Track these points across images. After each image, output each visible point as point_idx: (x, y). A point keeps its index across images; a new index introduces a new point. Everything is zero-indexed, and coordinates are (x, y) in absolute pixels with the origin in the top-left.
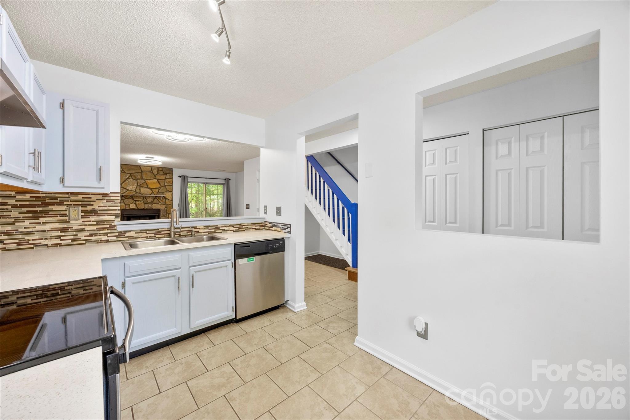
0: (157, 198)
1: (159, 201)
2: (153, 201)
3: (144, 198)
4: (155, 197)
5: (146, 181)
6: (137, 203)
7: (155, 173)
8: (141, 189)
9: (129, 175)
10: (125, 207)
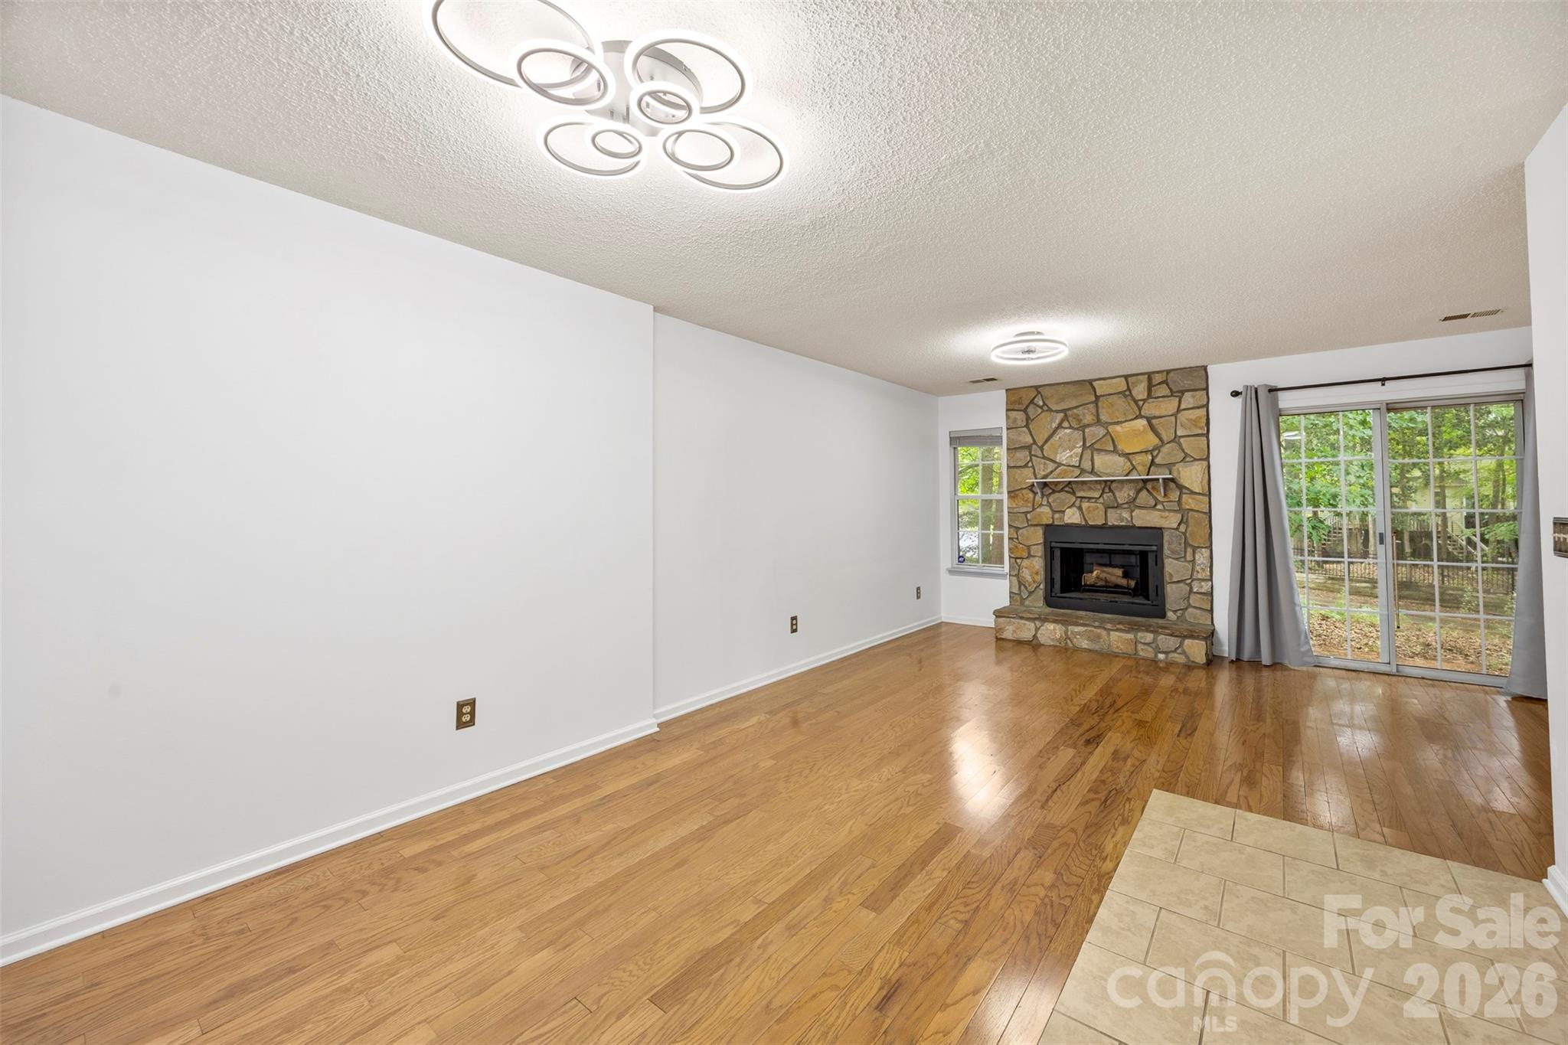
0: (1149, 486)
1: (1156, 499)
2: (1135, 499)
3: (1107, 490)
4: (1141, 485)
5: (1111, 428)
6: (1085, 505)
7: (1140, 397)
8: (1095, 457)
9: (1062, 415)
10: (1053, 518)
